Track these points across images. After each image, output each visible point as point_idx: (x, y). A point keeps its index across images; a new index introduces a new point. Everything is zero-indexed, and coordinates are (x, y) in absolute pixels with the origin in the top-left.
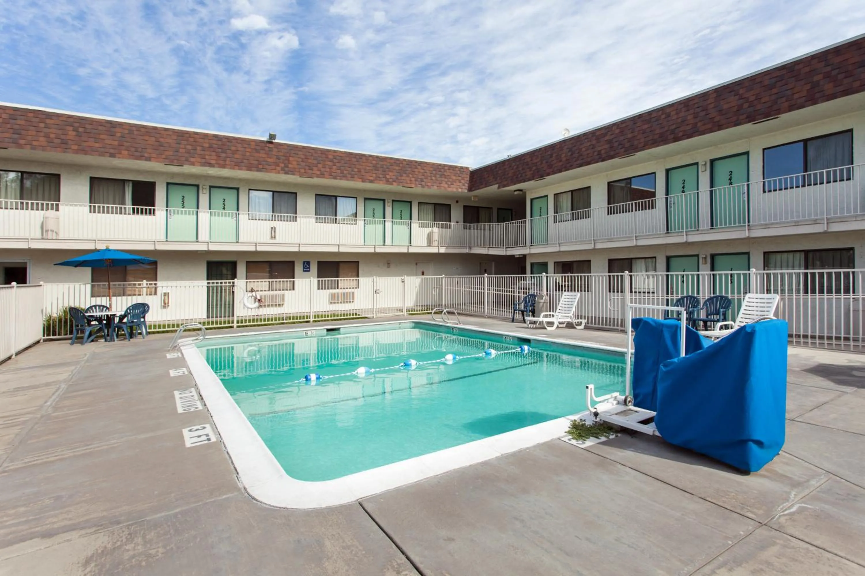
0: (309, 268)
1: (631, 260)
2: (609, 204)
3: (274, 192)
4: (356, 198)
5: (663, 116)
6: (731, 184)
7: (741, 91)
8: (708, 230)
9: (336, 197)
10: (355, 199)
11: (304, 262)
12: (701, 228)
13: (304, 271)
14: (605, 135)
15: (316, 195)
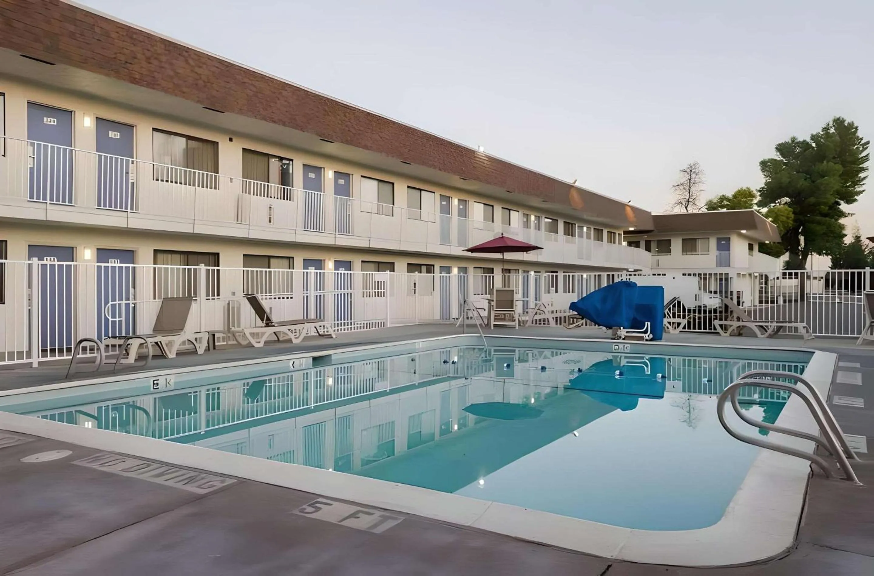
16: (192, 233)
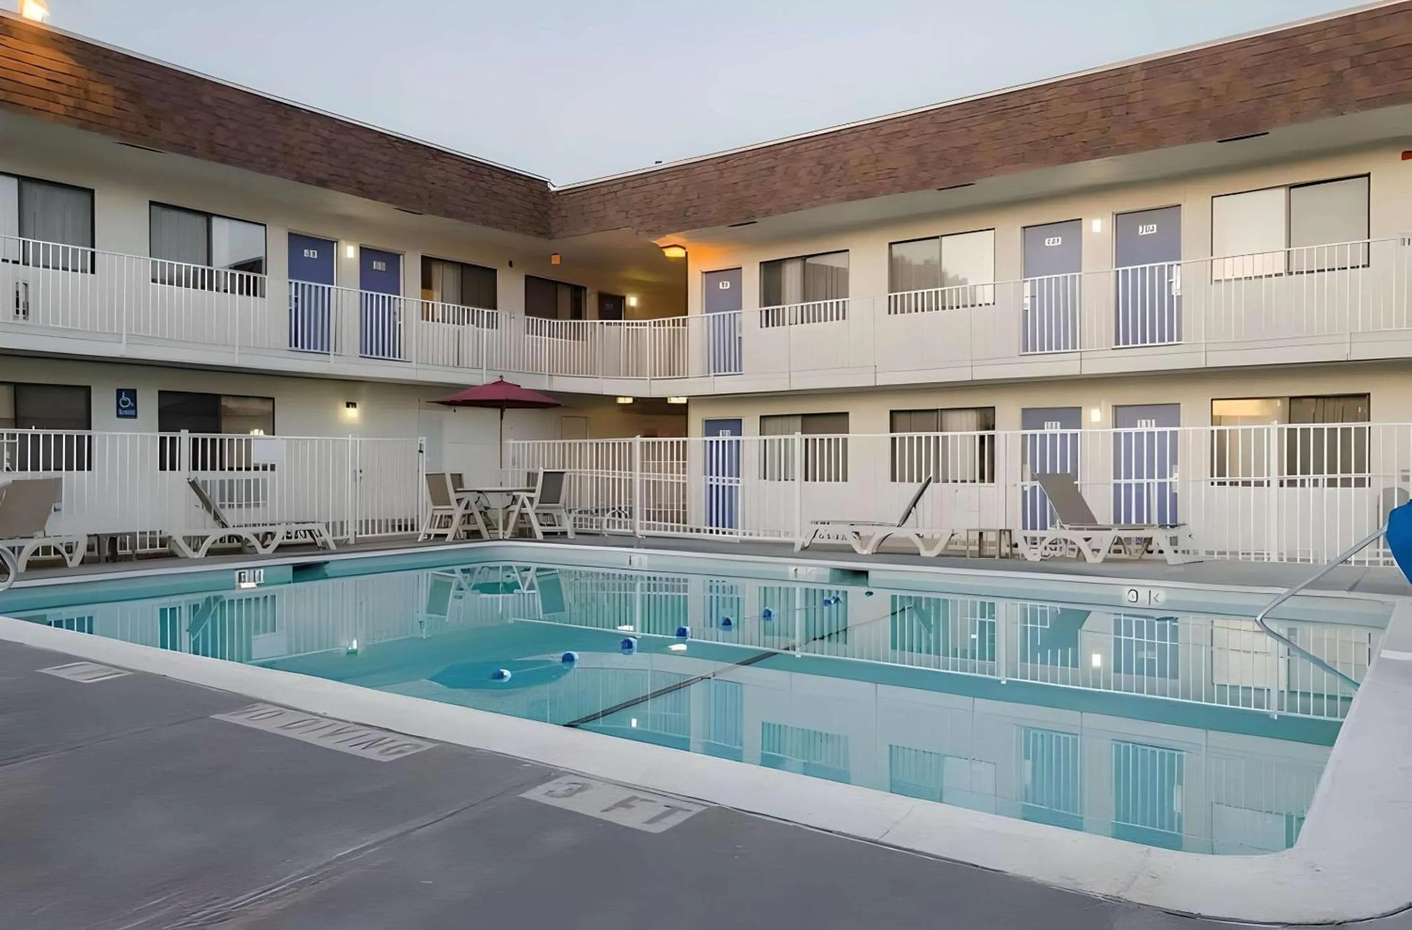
0: (135, 408)
2: (892, 289)
3: (22, 179)
4: (265, 225)
5: (1034, 108)
7: (1197, 74)
9: (209, 216)
10: (263, 228)
11: (119, 392)
13: (119, 416)
14: (905, 134)
15: (152, 203)
16: (1204, 368)
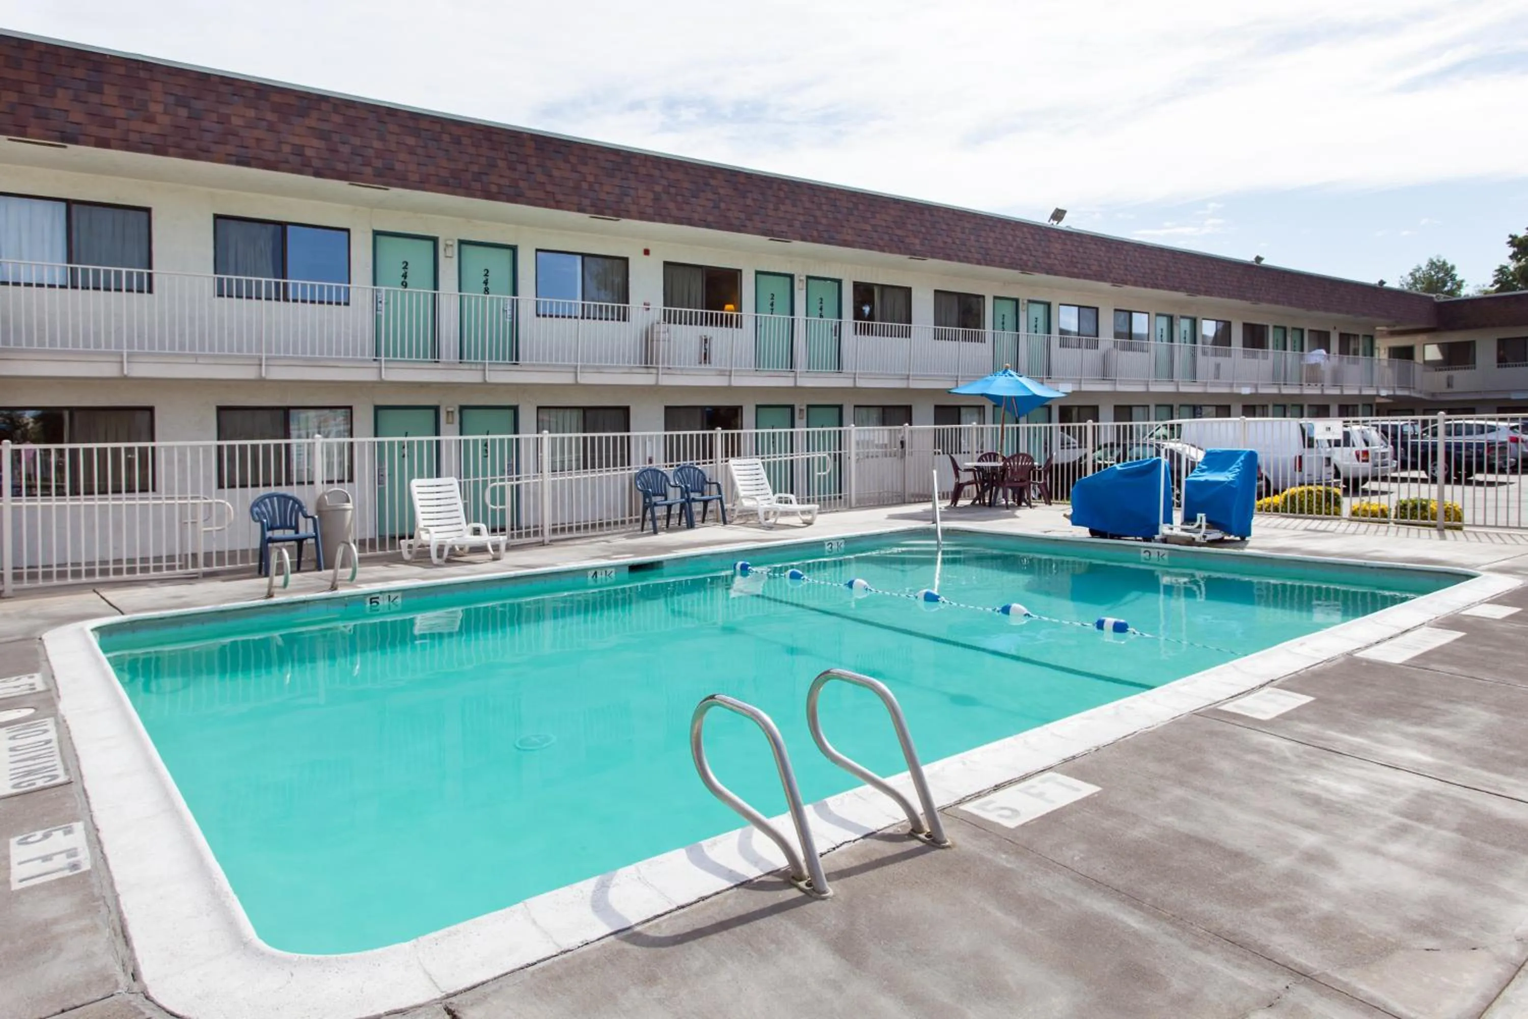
1: (287, 410)
6: (487, 291)
8: (454, 363)
12: (443, 359)
